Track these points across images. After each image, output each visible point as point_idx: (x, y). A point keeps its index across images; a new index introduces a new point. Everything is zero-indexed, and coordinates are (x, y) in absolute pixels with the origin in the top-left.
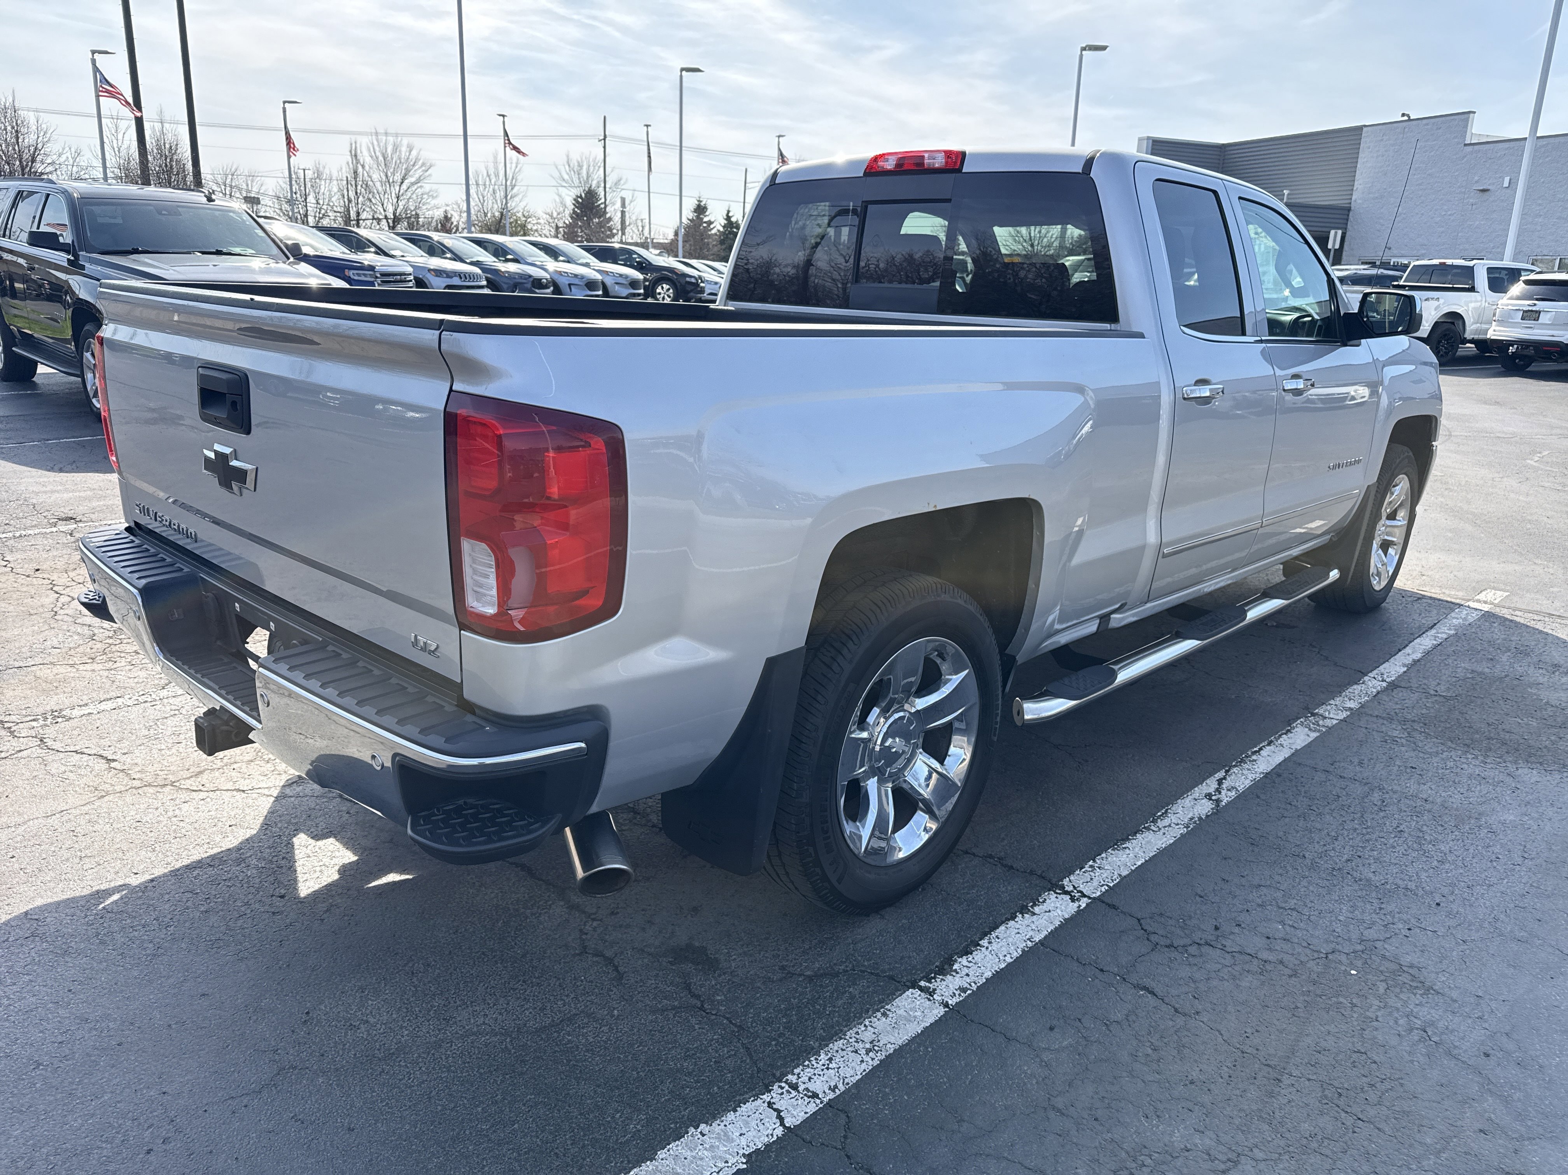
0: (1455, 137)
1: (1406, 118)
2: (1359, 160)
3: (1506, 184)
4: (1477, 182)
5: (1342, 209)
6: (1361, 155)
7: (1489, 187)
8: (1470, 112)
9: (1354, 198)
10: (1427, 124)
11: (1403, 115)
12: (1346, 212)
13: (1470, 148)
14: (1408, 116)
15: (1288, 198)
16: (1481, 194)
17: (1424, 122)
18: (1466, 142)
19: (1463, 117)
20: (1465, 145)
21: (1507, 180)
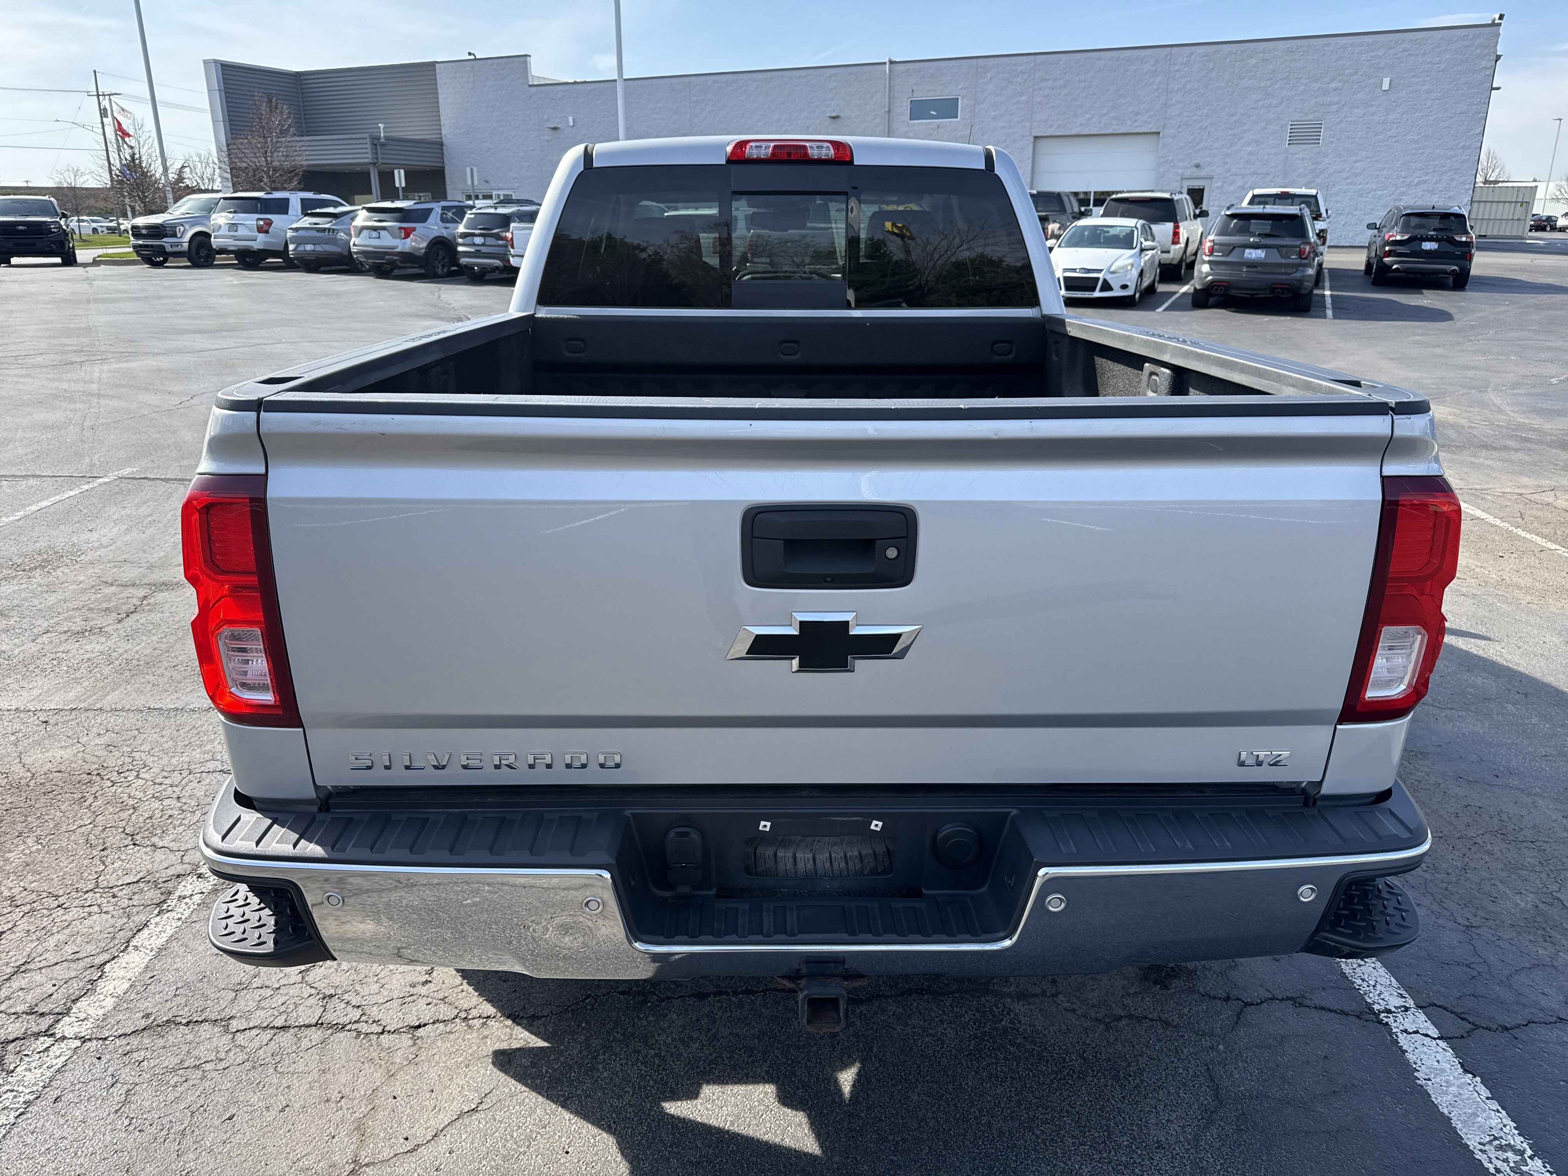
0: (520, 78)
1: (472, 57)
2: (440, 96)
3: (571, 124)
4: (547, 120)
5: (434, 143)
6: (440, 91)
7: (558, 126)
8: (526, 56)
9: (443, 132)
10: (492, 64)
11: (470, 54)
12: (440, 147)
13: (534, 89)
14: (474, 55)
15: (385, 132)
16: (553, 131)
17: (490, 61)
18: (531, 83)
19: (521, 59)
20: (530, 86)
21: (571, 119)
